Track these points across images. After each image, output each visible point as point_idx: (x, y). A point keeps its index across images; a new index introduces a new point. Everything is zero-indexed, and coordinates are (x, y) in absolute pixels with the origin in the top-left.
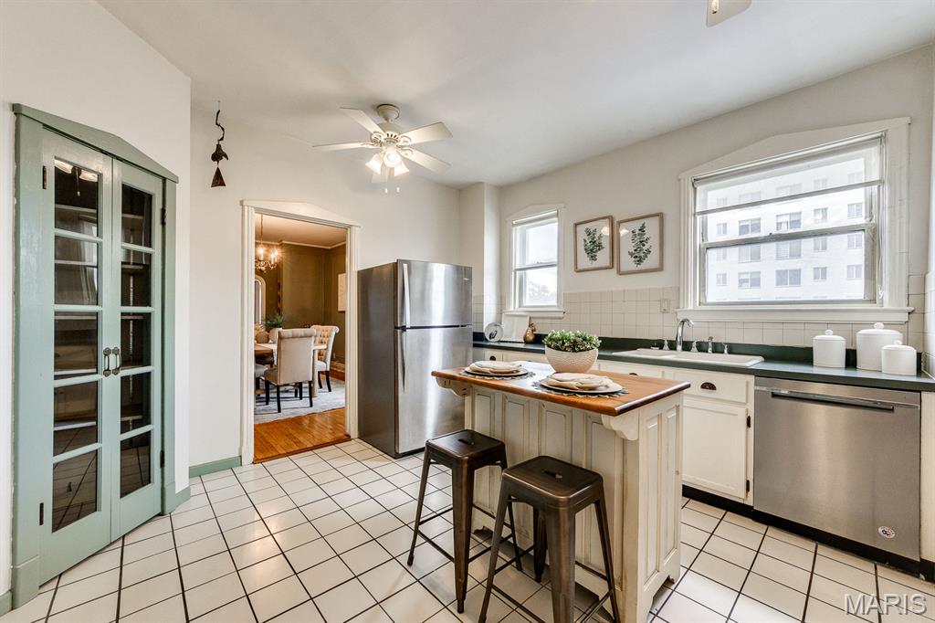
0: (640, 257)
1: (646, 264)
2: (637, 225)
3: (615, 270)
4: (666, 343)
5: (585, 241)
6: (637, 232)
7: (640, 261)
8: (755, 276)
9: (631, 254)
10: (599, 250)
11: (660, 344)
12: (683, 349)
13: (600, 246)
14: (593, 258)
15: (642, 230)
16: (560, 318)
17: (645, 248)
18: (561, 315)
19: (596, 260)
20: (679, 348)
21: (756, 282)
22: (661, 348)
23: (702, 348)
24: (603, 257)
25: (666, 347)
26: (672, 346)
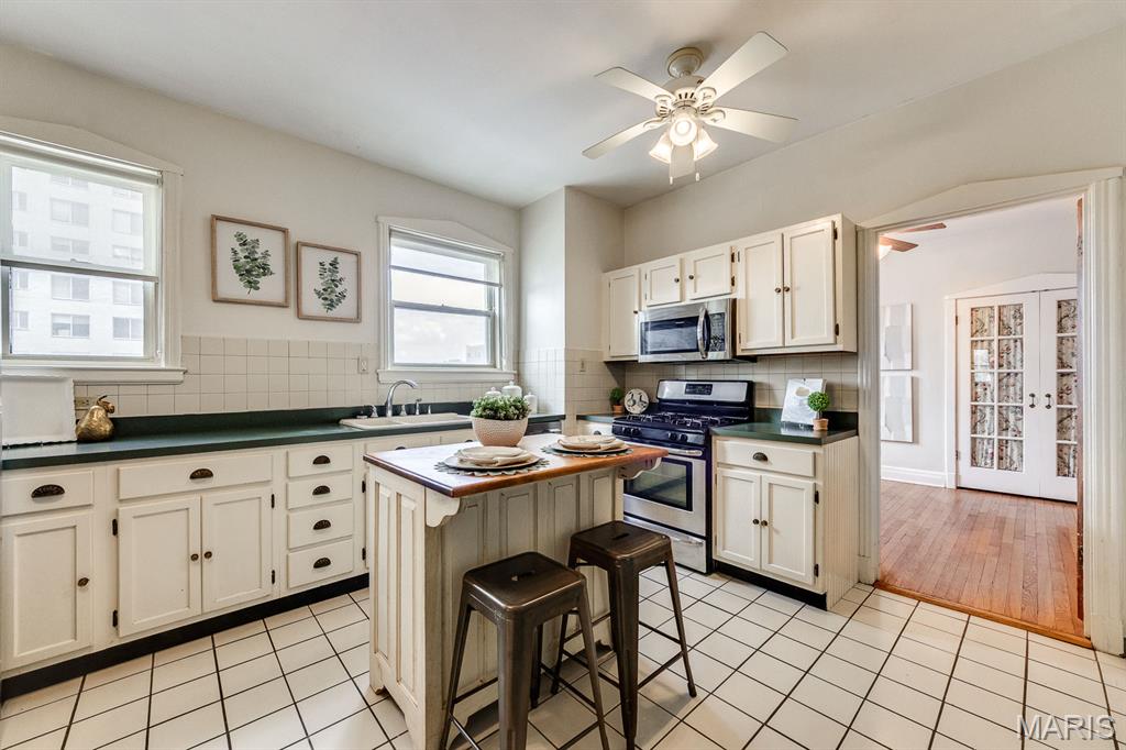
0: (332, 300)
1: (338, 311)
2: (328, 257)
3: (291, 311)
4: (375, 409)
5: (235, 252)
6: (327, 266)
7: (331, 306)
8: (82, 322)
9: (318, 293)
10: (265, 275)
11: (367, 411)
12: (394, 415)
13: (265, 270)
14: (252, 285)
15: (334, 264)
16: (174, 383)
17: (338, 290)
18: (179, 376)
19: (258, 288)
20: (390, 413)
21: (82, 329)
22: (369, 416)
23: (410, 410)
24: (271, 287)
25: (375, 414)
26: (382, 412)
